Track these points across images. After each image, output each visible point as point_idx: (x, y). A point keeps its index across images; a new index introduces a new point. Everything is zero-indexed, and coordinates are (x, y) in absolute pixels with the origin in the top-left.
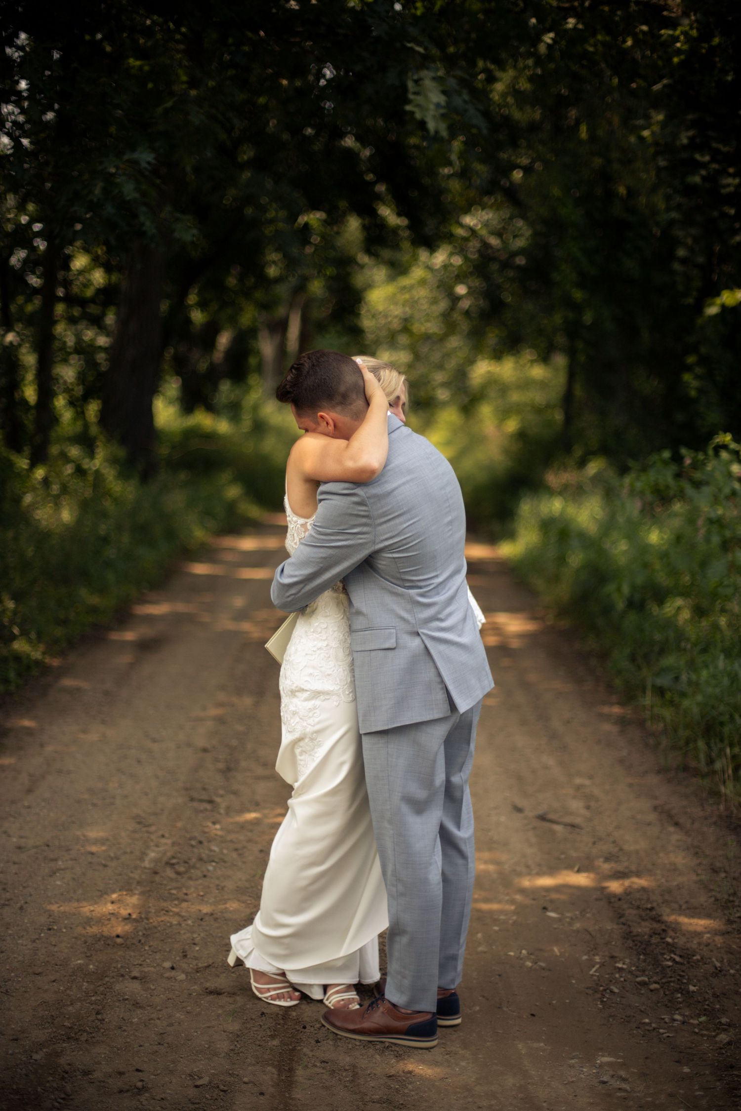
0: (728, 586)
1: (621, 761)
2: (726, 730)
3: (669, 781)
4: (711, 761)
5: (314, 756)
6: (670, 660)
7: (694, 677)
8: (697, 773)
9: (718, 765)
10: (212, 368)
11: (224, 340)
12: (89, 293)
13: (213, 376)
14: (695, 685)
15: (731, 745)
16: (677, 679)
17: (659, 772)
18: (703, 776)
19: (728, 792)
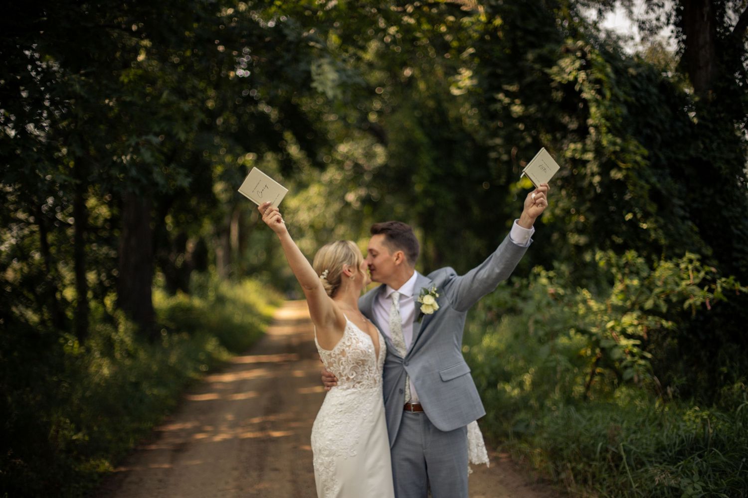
0: (552, 361)
1: (501, 482)
2: (565, 453)
3: (534, 490)
4: (558, 473)
5: (334, 491)
6: (522, 415)
7: (539, 423)
8: (550, 482)
9: (563, 476)
10: (185, 264)
11: (191, 245)
12: (100, 222)
13: (186, 270)
14: (540, 428)
15: (570, 461)
16: (527, 426)
17: (526, 485)
18: (556, 483)
19: (573, 490)
